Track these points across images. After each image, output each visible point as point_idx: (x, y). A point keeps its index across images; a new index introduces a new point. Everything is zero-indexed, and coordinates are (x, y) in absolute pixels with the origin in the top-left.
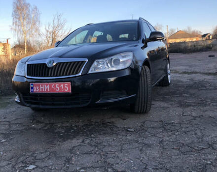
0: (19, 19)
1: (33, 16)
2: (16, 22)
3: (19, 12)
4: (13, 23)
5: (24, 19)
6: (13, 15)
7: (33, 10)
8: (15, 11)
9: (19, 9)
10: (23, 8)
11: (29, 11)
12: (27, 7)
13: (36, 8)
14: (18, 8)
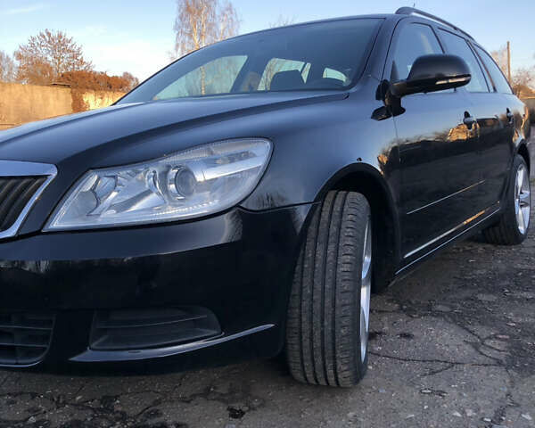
0: (191, 36)
1: (221, 27)
2: (183, 43)
3: (190, 20)
4: (177, 46)
5: (201, 35)
6: (177, 27)
7: (224, 14)
8: (181, 18)
9: (191, 12)
10: (201, 10)
11: (214, 17)
12: (209, 7)
13: (230, 8)
14: (188, 9)
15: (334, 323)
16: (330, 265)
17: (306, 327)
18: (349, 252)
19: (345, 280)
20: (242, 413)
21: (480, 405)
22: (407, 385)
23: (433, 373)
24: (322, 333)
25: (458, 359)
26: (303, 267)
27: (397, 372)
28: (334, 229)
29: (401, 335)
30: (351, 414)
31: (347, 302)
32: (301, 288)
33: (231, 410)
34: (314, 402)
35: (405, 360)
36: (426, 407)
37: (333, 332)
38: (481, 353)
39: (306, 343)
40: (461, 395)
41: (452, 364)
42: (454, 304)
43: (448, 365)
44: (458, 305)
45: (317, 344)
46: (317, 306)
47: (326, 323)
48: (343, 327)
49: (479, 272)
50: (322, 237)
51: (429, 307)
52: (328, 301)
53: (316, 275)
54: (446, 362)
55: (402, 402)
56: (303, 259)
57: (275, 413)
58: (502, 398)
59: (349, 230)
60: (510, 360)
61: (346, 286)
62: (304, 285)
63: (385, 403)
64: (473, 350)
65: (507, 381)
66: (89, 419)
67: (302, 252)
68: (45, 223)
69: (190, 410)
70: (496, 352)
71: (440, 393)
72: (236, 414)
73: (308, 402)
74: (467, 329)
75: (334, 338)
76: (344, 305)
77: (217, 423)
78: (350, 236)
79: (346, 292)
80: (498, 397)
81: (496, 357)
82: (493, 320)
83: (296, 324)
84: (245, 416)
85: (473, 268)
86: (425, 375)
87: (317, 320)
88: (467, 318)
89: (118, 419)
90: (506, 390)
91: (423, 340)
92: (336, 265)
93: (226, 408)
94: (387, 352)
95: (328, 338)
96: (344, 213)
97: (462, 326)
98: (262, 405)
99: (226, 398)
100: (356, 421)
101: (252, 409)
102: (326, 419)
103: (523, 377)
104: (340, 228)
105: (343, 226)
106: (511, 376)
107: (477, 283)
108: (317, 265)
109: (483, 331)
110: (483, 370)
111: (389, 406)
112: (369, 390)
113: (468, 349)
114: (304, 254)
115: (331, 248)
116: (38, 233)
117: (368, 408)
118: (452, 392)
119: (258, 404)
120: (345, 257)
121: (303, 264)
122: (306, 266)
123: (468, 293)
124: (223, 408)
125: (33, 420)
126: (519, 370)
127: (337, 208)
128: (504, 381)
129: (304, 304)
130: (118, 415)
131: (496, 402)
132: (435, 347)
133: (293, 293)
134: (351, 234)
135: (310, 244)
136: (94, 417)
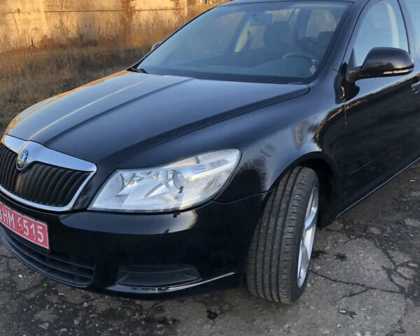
15: (278, 271)
16: (278, 233)
17: (259, 271)
18: (293, 225)
19: (287, 244)
20: (216, 315)
21: (377, 328)
22: (331, 304)
23: (352, 295)
24: (270, 276)
25: (373, 284)
26: (259, 232)
27: (326, 291)
28: (284, 206)
29: (337, 256)
30: (286, 326)
31: (288, 259)
32: (258, 246)
33: (209, 311)
34: (264, 312)
35: (334, 281)
36: (339, 325)
37: (277, 275)
38: (392, 280)
39: (259, 280)
40: (366, 317)
41: (368, 289)
42: (385, 227)
43: (364, 289)
44: (389, 228)
45: (267, 282)
46: (267, 259)
47: (273, 270)
48: (284, 274)
49: (414, 194)
50: (275, 211)
51: (366, 228)
52: (275, 257)
53: (268, 238)
54: (363, 286)
55: (323, 319)
56: (260, 227)
57: (238, 318)
58: (394, 324)
59: (294, 208)
60: (411, 288)
61: (288, 248)
62: (260, 244)
63: (311, 318)
64: (386, 276)
65: (403, 309)
66: (119, 309)
67: (260, 221)
68: (89, 204)
69: (183, 308)
70: (403, 280)
71: (352, 314)
72: (212, 316)
73: (261, 311)
74: (388, 254)
75: (277, 279)
76: (286, 261)
77: (199, 322)
78: (295, 213)
79: (288, 252)
80: (392, 323)
81: (401, 285)
82: (411, 246)
83: (253, 267)
84: (217, 319)
85: (411, 189)
86: (346, 296)
87: (267, 267)
88: (390, 243)
89: (137, 311)
90: (399, 317)
91: (352, 262)
92: (282, 234)
93: (206, 309)
94: (323, 271)
95: (274, 280)
96: (293, 194)
97: (385, 251)
98: (229, 310)
99: (208, 301)
100: (289, 332)
101: (223, 312)
102: (269, 327)
103: (416, 306)
104: (288, 206)
105: (291, 204)
106: (407, 305)
107: (409, 206)
108: (269, 232)
109: (400, 257)
110: (388, 296)
111: (314, 321)
112: (304, 305)
113: (383, 274)
114: (261, 222)
115: (280, 220)
116: (85, 210)
117: (299, 322)
118: (360, 315)
119: (227, 308)
120: (289, 228)
121: (260, 230)
122: (262, 231)
123: (398, 216)
124: (204, 309)
125: (85, 305)
126: (415, 299)
127: (288, 188)
128: (401, 309)
129: (259, 256)
130: (138, 307)
131: (389, 327)
132: (359, 271)
133: (252, 248)
134: (295, 211)
135: (266, 215)
136: (123, 308)
